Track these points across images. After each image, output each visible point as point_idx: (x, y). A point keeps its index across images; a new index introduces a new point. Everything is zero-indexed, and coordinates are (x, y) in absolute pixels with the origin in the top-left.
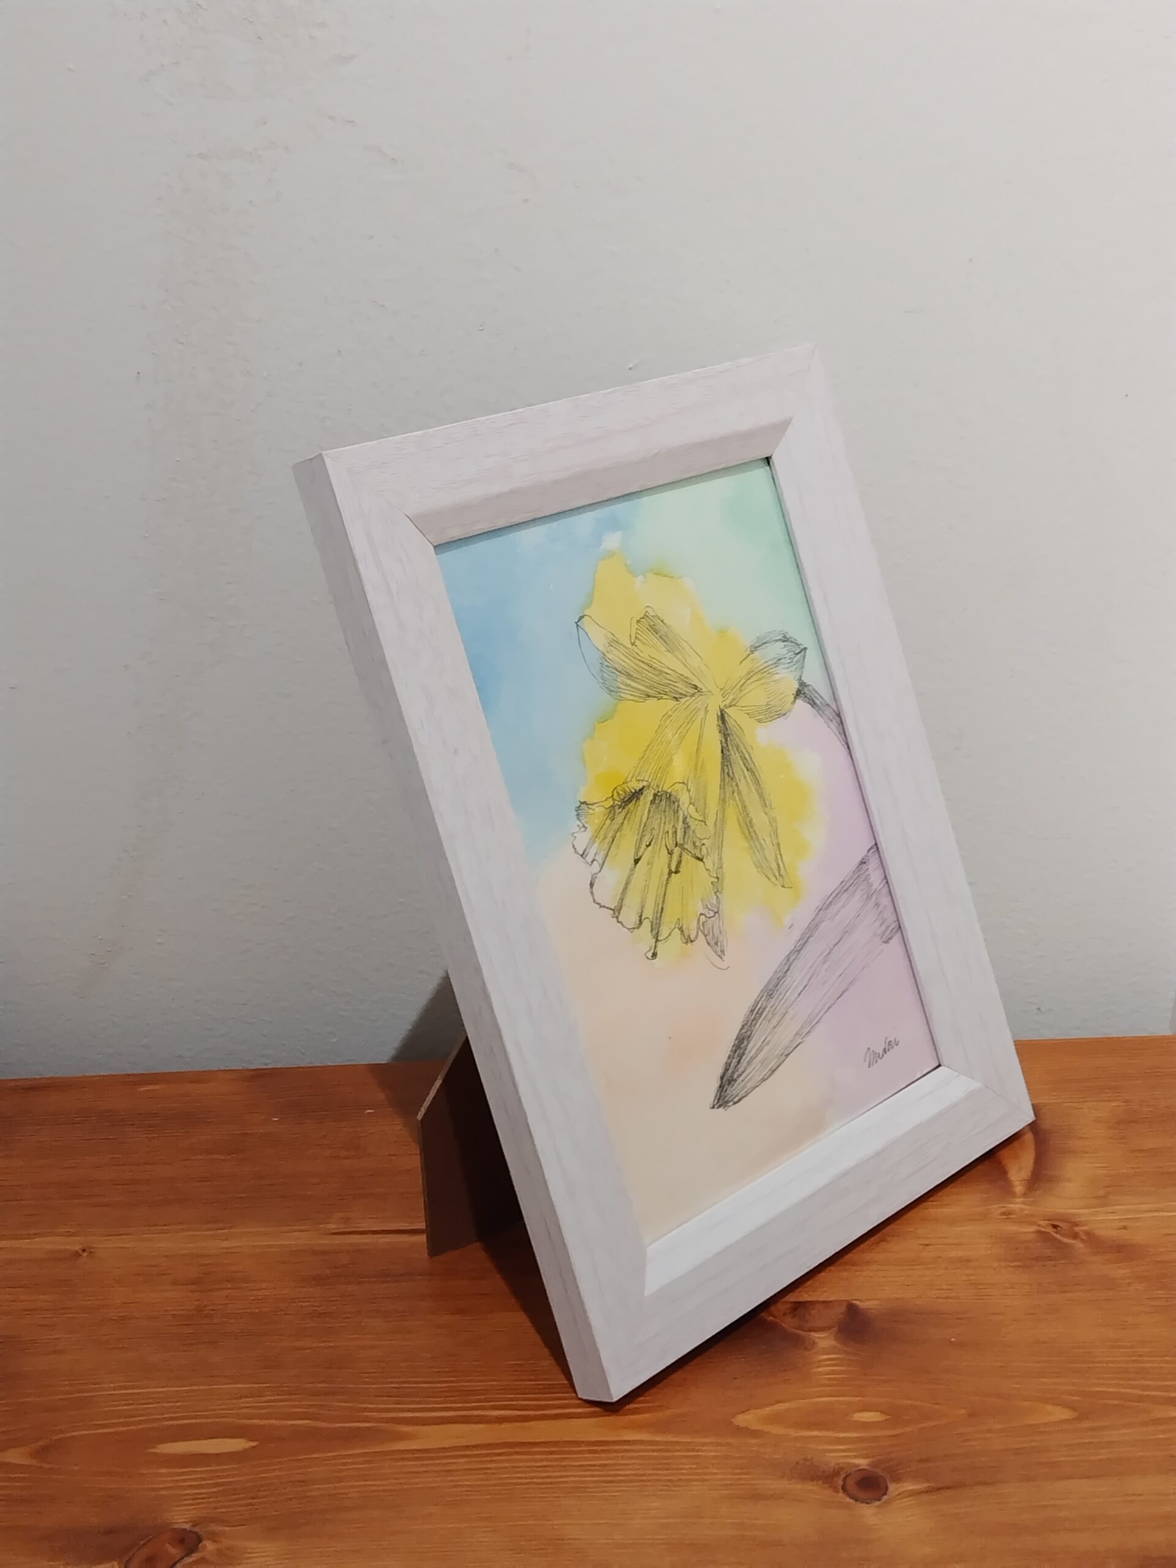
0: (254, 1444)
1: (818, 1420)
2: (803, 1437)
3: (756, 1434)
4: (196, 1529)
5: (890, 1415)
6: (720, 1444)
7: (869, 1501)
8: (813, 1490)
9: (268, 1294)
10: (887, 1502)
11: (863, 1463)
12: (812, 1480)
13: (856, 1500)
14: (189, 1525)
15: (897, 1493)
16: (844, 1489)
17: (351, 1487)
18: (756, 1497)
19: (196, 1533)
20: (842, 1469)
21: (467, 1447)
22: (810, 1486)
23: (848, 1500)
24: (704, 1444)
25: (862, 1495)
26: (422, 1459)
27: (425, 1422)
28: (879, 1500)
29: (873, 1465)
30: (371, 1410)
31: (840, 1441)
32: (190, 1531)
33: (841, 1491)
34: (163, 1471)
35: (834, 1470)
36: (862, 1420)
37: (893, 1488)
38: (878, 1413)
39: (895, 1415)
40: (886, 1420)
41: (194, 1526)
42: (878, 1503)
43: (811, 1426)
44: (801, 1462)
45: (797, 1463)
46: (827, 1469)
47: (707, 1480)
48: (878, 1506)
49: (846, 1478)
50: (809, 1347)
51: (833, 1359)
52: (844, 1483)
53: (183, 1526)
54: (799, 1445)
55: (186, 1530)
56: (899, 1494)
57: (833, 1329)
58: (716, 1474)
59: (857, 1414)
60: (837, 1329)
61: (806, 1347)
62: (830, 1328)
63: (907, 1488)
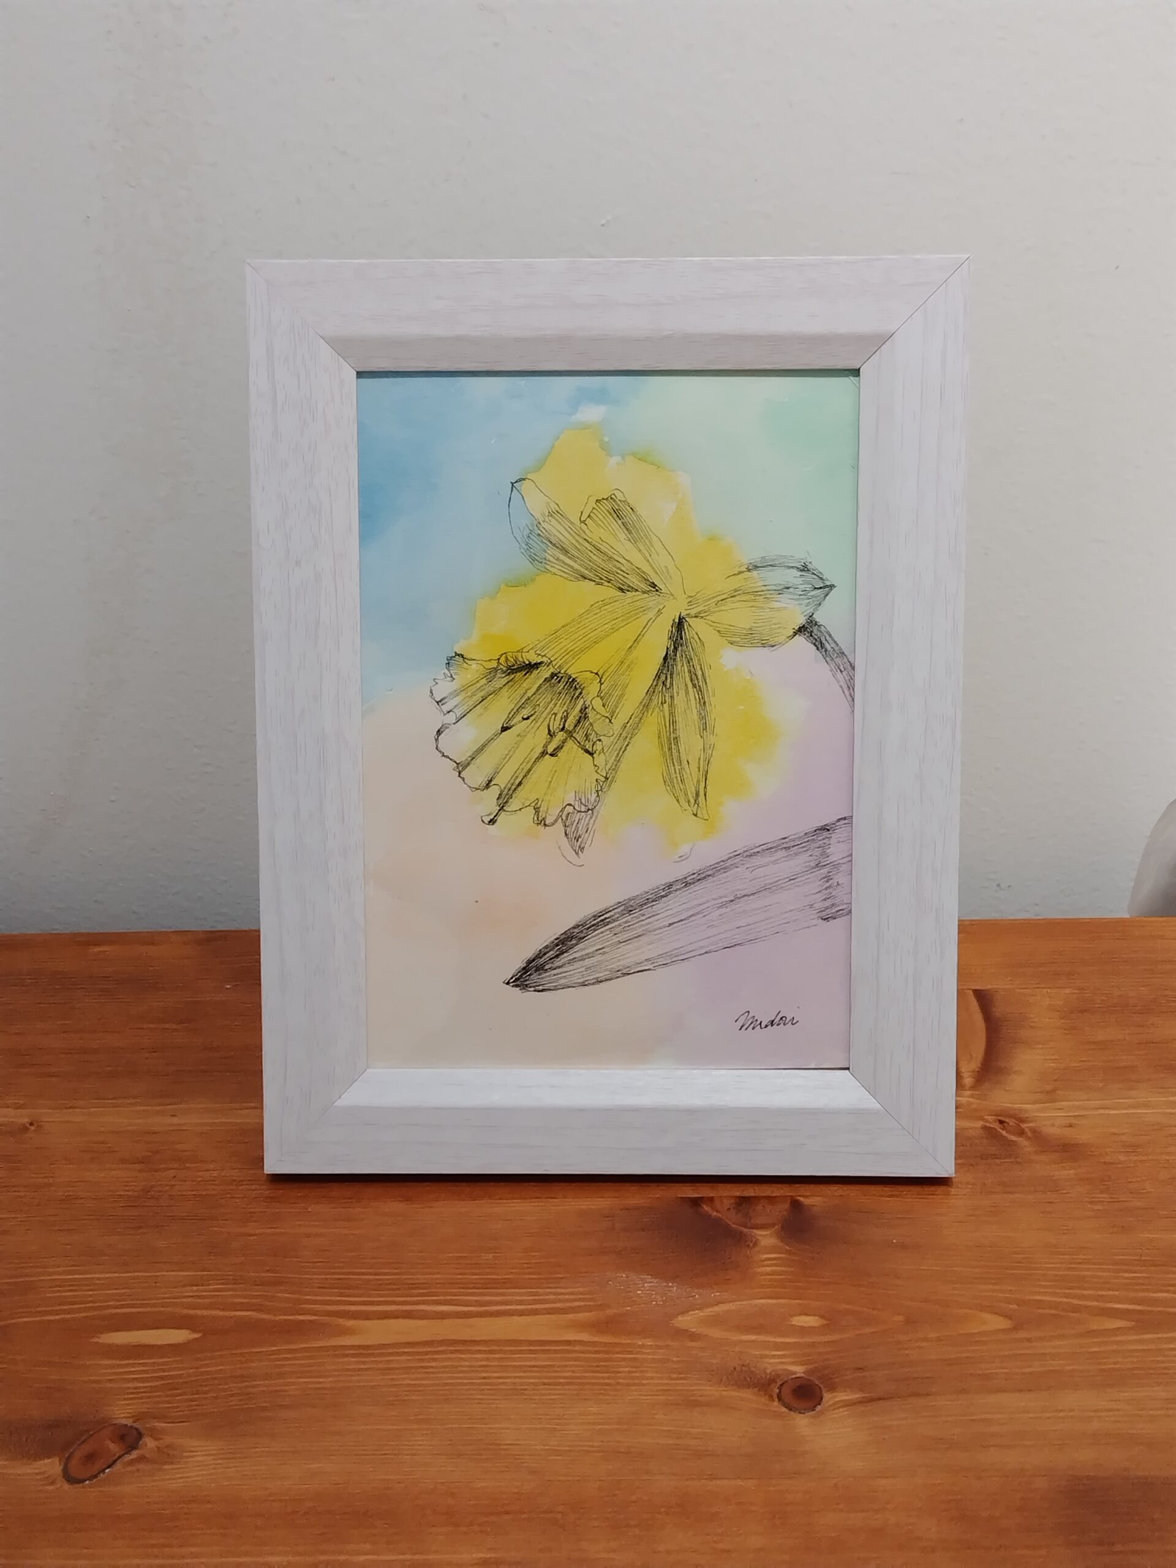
0: (196, 1336)
1: (756, 1324)
2: (742, 1341)
3: (693, 1337)
4: (135, 1425)
5: (829, 1320)
6: (658, 1347)
7: (803, 1411)
8: (749, 1397)
9: (215, 1175)
10: (822, 1412)
11: (799, 1370)
12: (749, 1386)
13: (791, 1410)
14: (131, 1420)
15: (831, 1402)
16: (779, 1397)
17: (293, 1384)
18: (692, 1403)
19: (137, 1429)
20: (779, 1376)
22: (747, 1394)
23: (784, 1409)
24: (643, 1347)
25: (796, 1404)
26: (362, 1355)
27: (366, 1316)
28: (813, 1410)
29: (810, 1373)
30: (314, 1302)
31: (777, 1346)
32: (131, 1427)
33: (777, 1400)
34: (104, 1362)
35: (770, 1377)
36: (799, 1324)
37: (828, 1397)
38: (817, 1318)
39: (832, 1321)
40: (825, 1324)
41: (134, 1422)
42: (814, 1412)
43: (750, 1330)
44: (738, 1368)
45: (735, 1369)
46: (764, 1376)
47: (644, 1385)
48: (814, 1417)
49: (781, 1385)
50: (751, 1244)
51: (774, 1259)
52: (780, 1392)
53: (124, 1422)
54: (737, 1349)
55: (126, 1425)
56: (834, 1404)
57: (776, 1227)
58: (652, 1378)
59: (796, 1318)
60: (780, 1225)
61: (749, 1245)
62: (773, 1225)
63: (841, 1399)
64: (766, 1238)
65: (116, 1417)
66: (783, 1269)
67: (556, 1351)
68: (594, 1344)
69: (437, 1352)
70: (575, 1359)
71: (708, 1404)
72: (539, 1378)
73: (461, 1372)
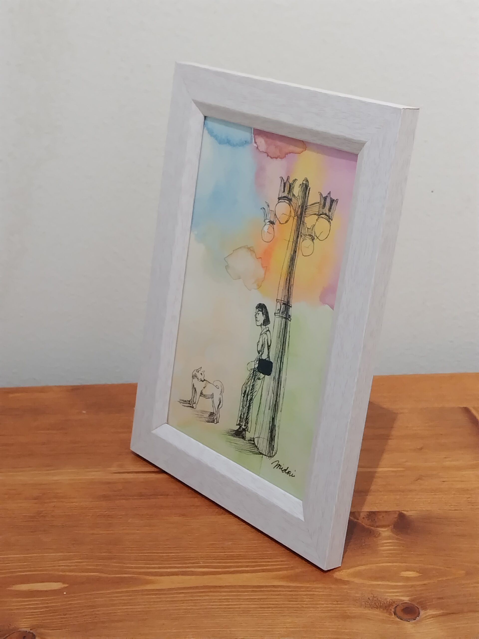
2: (372, 585)
3: (345, 582)
4: (31, 631)
5: (421, 573)
6: (325, 588)
7: (408, 620)
8: (378, 613)
9: (77, 504)
10: (420, 621)
11: (406, 599)
12: (377, 608)
13: (402, 619)
14: (29, 629)
15: (425, 616)
16: (395, 614)
17: (119, 609)
18: (345, 617)
19: (32, 633)
20: (394, 602)
21: (184, 588)
22: (377, 612)
23: (399, 620)
24: (316, 588)
25: (406, 617)
26: (160, 594)
27: (161, 574)
28: (414, 620)
29: (412, 600)
30: (131, 568)
31: (393, 587)
32: (29, 632)
33: (393, 614)
34: (14, 600)
35: (389, 603)
36: (405, 576)
37: (422, 612)
38: (415, 572)
39: (424, 574)
40: (419, 576)
42: (415, 621)
43: (376, 579)
44: (371, 598)
45: (369, 599)
46: (385, 602)
47: (318, 608)
48: (414, 623)
49: (396, 607)
50: (377, 536)
51: (390, 543)
52: (395, 611)
53: (25, 630)
54: (370, 589)
55: (26, 631)
56: (426, 617)
57: (390, 527)
58: (323, 604)
59: (403, 573)
60: (392, 526)
61: (375, 536)
62: (389, 526)
63: (430, 614)
64: (385, 532)
65: (21, 627)
66: (395, 548)
67: (268, 591)
68: (289, 587)
69: (202, 592)
70: (278, 595)
71: (354, 617)
72: (257, 604)
73: (214, 602)
